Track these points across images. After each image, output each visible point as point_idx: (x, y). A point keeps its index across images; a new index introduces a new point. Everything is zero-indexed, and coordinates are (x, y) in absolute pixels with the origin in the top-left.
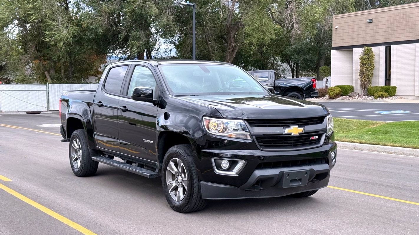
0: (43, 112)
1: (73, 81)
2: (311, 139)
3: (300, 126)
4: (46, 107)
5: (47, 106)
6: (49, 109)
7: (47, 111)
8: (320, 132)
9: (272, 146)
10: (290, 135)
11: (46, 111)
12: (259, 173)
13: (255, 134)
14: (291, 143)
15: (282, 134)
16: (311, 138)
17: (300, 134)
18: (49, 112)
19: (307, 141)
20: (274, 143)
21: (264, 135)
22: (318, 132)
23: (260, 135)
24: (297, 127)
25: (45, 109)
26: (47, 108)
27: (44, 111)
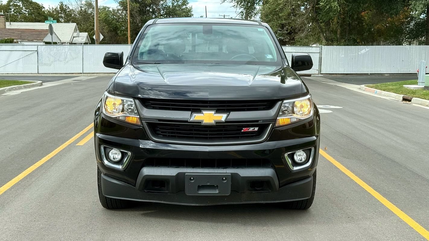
0: (314, 75)
1: (349, 43)
2: (242, 131)
3: (218, 111)
4: (317, 70)
5: (319, 69)
6: (321, 72)
7: (319, 74)
8: (259, 121)
9: (175, 136)
10: (201, 123)
11: (317, 74)
12: (147, 171)
13: (146, 119)
14: (207, 135)
15: (187, 122)
16: (244, 130)
17: (217, 123)
18: (320, 75)
19: (239, 134)
20: (177, 133)
21: (160, 120)
22: (257, 121)
23: (153, 120)
24: (213, 112)
25: (317, 72)
26: (319, 71)
27: (316, 74)
